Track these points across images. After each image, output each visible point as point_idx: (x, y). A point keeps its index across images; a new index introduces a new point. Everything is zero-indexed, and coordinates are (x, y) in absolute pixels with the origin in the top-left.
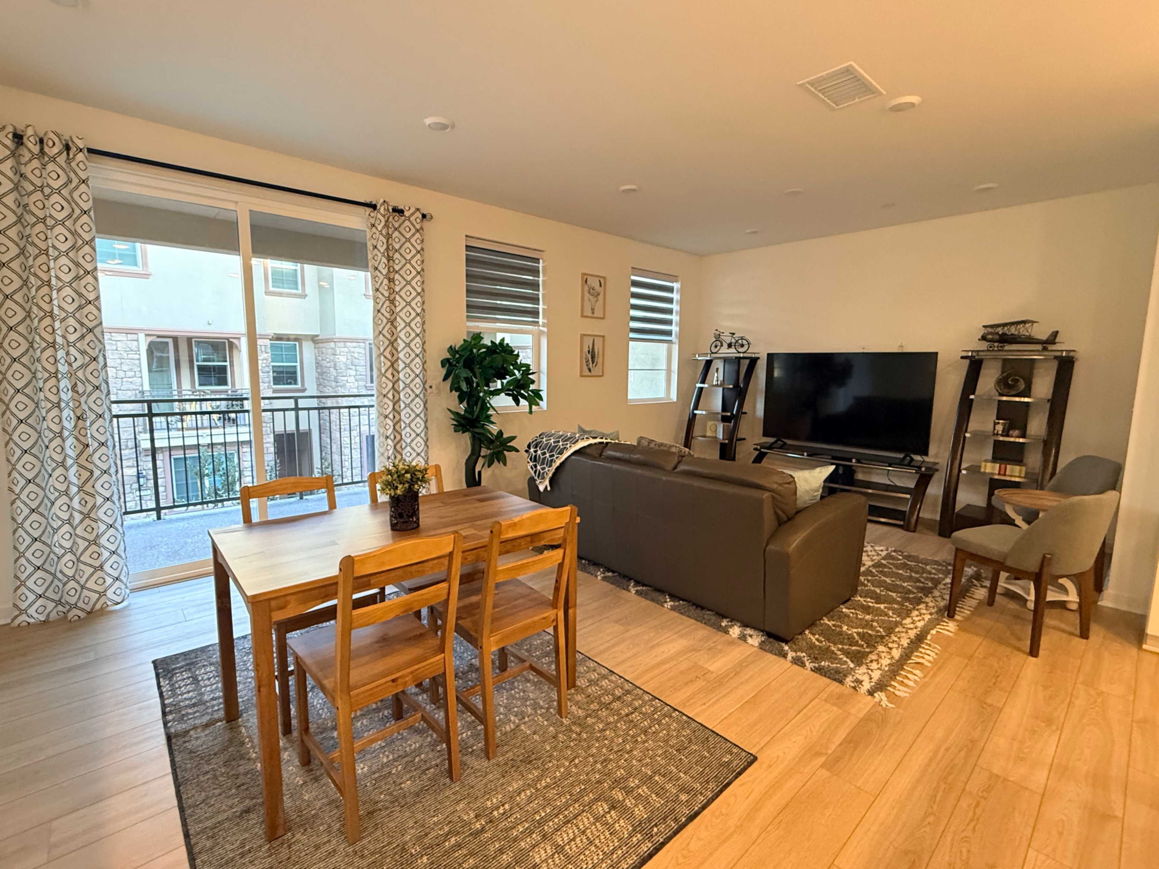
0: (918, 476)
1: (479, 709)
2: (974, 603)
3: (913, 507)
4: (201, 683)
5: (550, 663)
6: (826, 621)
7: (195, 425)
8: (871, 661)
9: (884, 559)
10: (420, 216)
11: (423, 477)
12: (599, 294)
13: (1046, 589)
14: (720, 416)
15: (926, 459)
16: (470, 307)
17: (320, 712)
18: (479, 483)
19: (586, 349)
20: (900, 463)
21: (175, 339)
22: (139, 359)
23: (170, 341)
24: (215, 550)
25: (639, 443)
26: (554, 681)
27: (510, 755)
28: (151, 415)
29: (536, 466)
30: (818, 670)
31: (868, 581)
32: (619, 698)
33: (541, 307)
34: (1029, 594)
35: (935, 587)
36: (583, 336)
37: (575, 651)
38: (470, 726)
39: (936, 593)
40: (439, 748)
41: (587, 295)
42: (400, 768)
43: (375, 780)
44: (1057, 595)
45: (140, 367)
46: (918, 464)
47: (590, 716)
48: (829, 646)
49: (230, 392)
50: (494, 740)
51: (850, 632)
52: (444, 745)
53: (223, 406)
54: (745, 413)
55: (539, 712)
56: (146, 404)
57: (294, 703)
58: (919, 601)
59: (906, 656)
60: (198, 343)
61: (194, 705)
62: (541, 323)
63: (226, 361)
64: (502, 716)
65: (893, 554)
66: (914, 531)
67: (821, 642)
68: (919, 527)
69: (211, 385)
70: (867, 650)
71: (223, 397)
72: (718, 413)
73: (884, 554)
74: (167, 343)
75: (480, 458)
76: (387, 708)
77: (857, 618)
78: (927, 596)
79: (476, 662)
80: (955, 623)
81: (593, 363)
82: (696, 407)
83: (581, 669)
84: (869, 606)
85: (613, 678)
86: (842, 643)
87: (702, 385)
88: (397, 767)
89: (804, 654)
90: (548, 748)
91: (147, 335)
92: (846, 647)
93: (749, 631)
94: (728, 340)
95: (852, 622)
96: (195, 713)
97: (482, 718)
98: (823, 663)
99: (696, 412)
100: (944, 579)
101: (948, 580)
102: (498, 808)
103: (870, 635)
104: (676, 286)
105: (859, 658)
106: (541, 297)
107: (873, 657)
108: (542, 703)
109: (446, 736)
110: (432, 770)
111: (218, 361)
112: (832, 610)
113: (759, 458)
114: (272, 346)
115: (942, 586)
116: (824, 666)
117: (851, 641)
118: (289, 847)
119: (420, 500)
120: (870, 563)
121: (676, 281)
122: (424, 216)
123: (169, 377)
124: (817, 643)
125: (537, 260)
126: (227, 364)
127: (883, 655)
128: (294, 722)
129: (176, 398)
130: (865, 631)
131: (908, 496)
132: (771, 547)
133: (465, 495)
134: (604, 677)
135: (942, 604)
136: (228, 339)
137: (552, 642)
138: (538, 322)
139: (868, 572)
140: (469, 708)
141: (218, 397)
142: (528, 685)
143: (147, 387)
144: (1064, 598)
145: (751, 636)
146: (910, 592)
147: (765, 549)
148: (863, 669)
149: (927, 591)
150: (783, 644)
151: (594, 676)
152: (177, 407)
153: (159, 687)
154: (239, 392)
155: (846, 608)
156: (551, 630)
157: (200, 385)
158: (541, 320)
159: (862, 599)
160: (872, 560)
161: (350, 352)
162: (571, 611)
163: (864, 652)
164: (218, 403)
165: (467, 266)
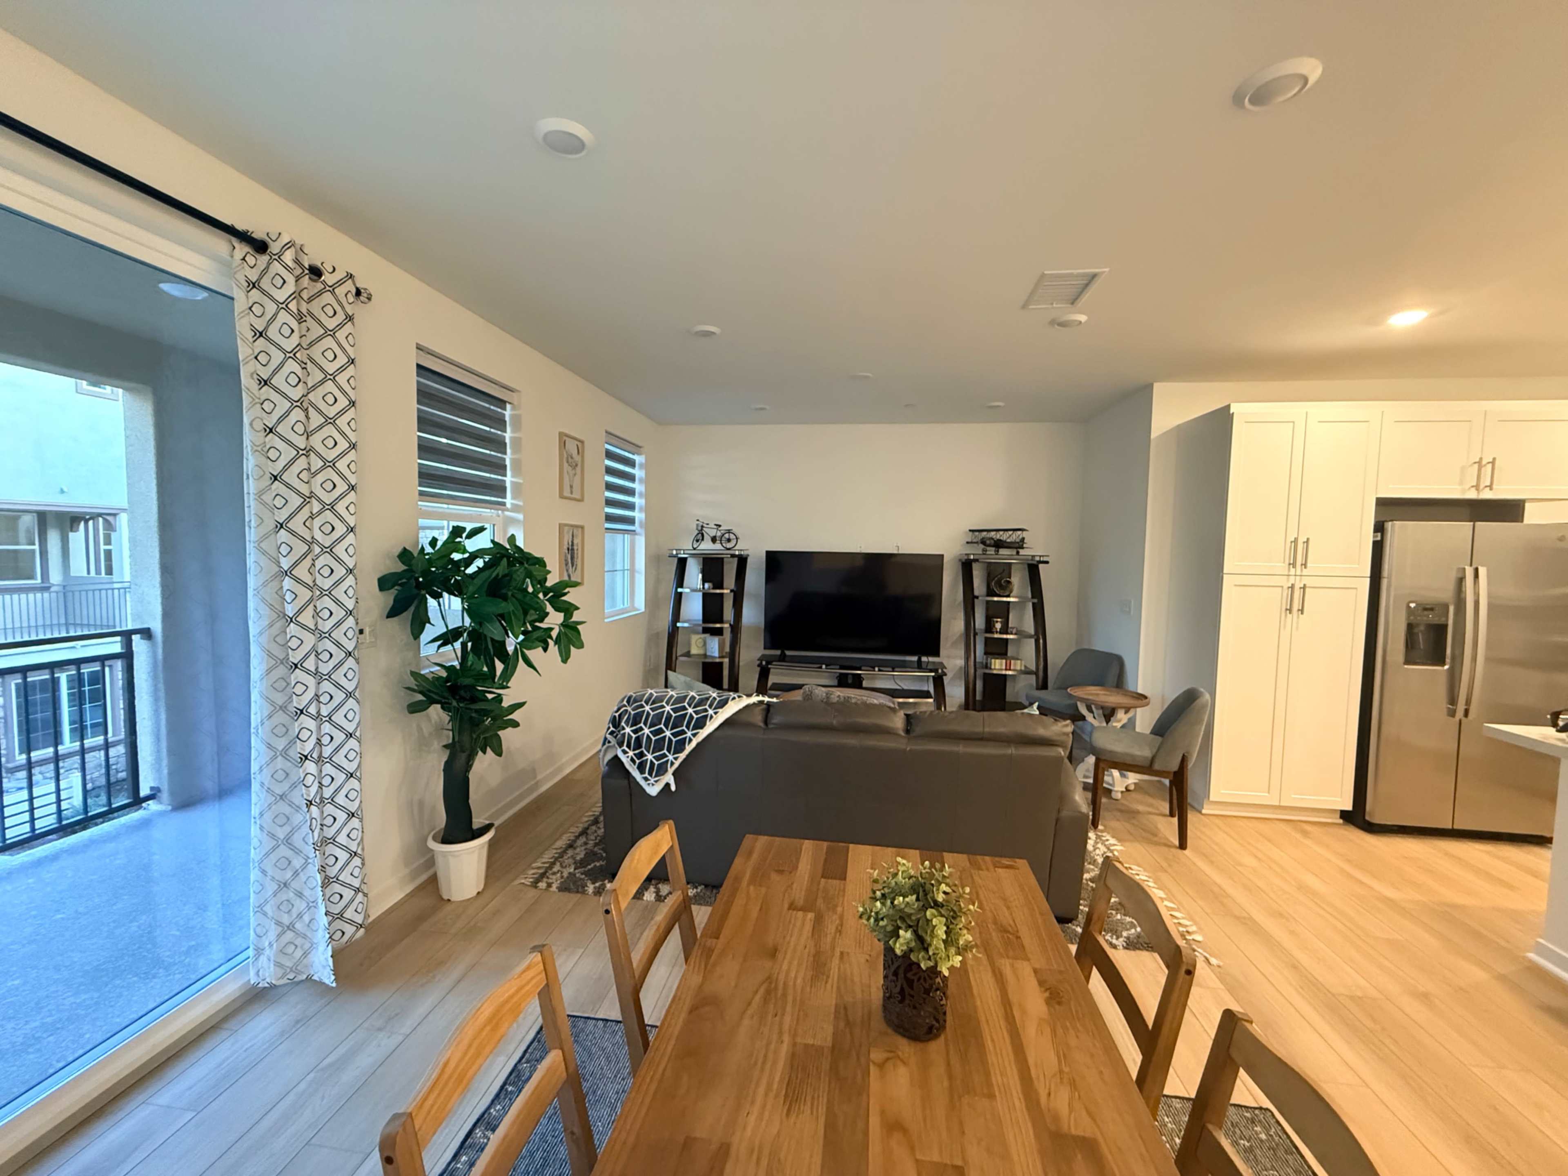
10: (354, 291)
12: (577, 465)
14: (701, 629)
16: (426, 477)
19: (566, 547)
33: (509, 479)
36: (561, 526)
41: (566, 465)
62: (508, 506)
72: (699, 625)
81: (573, 566)
87: (681, 590)
94: (713, 533)
99: (678, 624)
104: (638, 459)
106: (508, 463)
121: (638, 454)
122: (358, 293)
125: (502, 403)
138: (504, 504)
158: (509, 501)
165: (419, 402)
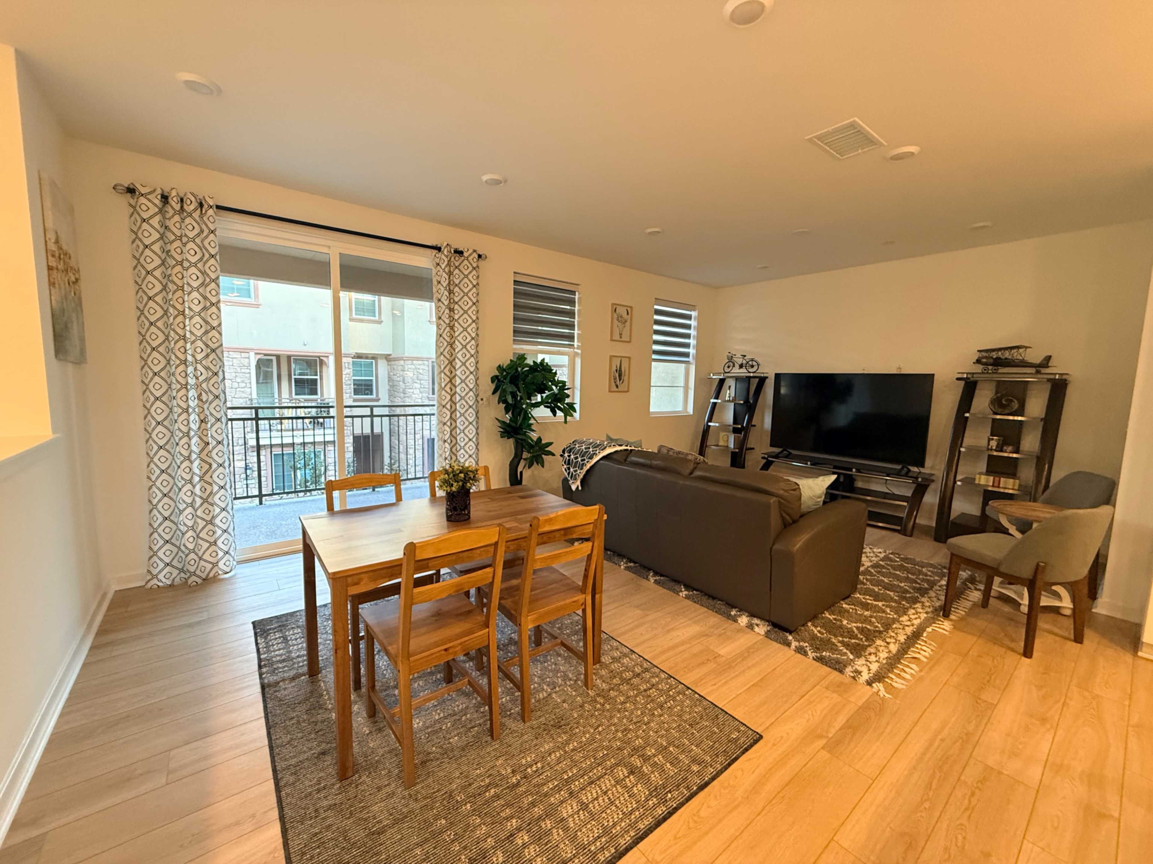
0: (914, 486)
1: (516, 678)
2: (969, 604)
3: (910, 514)
4: (290, 642)
5: (580, 640)
6: (827, 615)
7: (291, 428)
8: (870, 654)
9: (881, 560)
10: (477, 256)
11: (474, 477)
12: (626, 321)
13: (1040, 594)
14: (731, 428)
15: (923, 470)
16: (516, 332)
17: (385, 672)
18: (520, 482)
19: (614, 368)
20: (898, 474)
21: (278, 357)
22: (250, 373)
23: (274, 359)
24: (304, 533)
25: (659, 451)
26: (582, 657)
27: (542, 719)
28: (257, 419)
29: (569, 469)
30: (820, 660)
31: (867, 579)
32: (638, 675)
33: (576, 332)
34: (1022, 599)
35: (931, 588)
36: (612, 357)
37: (601, 631)
38: (509, 692)
39: (932, 594)
40: (482, 710)
41: (615, 321)
42: (449, 724)
43: (428, 733)
44: (1050, 600)
45: (250, 379)
46: (915, 475)
47: (613, 689)
48: (830, 638)
49: (319, 401)
50: (529, 706)
51: (849, 626)
52: (487, 708)
53: (313, 412)
54: (754, 426)
55: (568, 683)
56: (254, 410)
57: (364, 663)
58: (915, 601)
59: (904, 650)
60: (296, 360)
61: (284, 661)
62: (576, 346)
63: (317, 375)
64: (536, 685)
65: (891, 556)
66: (911, 536)
67: (823, 634)
68: (916, 533)
69: (304, 394)
70: (866, 643)
71: (313, 404)
72: (730, 426)
73: (882, 555)
74: (271, 360)
75: (522, 460)
76: (439, 672)
77: (856, 614)
78: (923, 596)
79: (515, 636)
80: (950, 623)
81: (620, 380)
82: (710, 420)
83: (605, 647)
84: (869, 604)
85: (634, 656)
86: (842, 636)
87: (715, 401)
88: (446, 724)
89: (807, 644)
90: (576, 715)
91: (256, 354)
92: (846, 640)
93: (756, 621)
94: (740, 361)
95: (852, 617)
96: (284, 667)
97: (519, 686)
98: (824, 654)
99: (710, 424)
100: (939, 581)
101: (944, 582)
102: (531, 766)
103: (869, 630)
104: (694, 314)
105: (858, 651)
106: (576, 323)
107: (872, 650)
108: (570, 676)
109: (488, 699)
110: (476, 728)
111: (311, 375)
112: (833, 605)
113: (767, 466)
114: (354, 363)
115: (937, 587)
116: (826, 656)
117: (851, 634)
118: (356, 787)
119: (471, 496)
120: (869, 564)
121: (694, 310)
122: (480, 256)
123: (272, 388)
124: (819, 635)
125: (573, 293)
126: (318, 377)
127: (881, 649)
128: (363, 680)
129: (277, 405)
130: (864, 625)
131: (905, 504)
132: (777, 546)
133: (509, 493)
134: (625, 655)
135: (938, 604)
136: (319, 357)
137: (581, 622)
138: (573, 345)
139: (867, 572)
140: (508, 676)
141: (310, 404)
142: (559, 658)
143: (254, 396)
144: (1057, 603)
145: (757, 625)
146: (907, 592)
147: (771, 549)
148: (861, 661)
149: (923, 592)
150: (788, 634)
151: (617, 654)
152: (277, 413)
153: (257, 644)
154: (326, 401)
155: (846, 604)
156: (580, 612)
157: (296, 394)
158: (576, 343)
159: (861, 597)
160: (871, 561)
161: (416, 368)
162: (597, 596)
163: (863, 645)
164: (310, 410)
165: (514, 297)
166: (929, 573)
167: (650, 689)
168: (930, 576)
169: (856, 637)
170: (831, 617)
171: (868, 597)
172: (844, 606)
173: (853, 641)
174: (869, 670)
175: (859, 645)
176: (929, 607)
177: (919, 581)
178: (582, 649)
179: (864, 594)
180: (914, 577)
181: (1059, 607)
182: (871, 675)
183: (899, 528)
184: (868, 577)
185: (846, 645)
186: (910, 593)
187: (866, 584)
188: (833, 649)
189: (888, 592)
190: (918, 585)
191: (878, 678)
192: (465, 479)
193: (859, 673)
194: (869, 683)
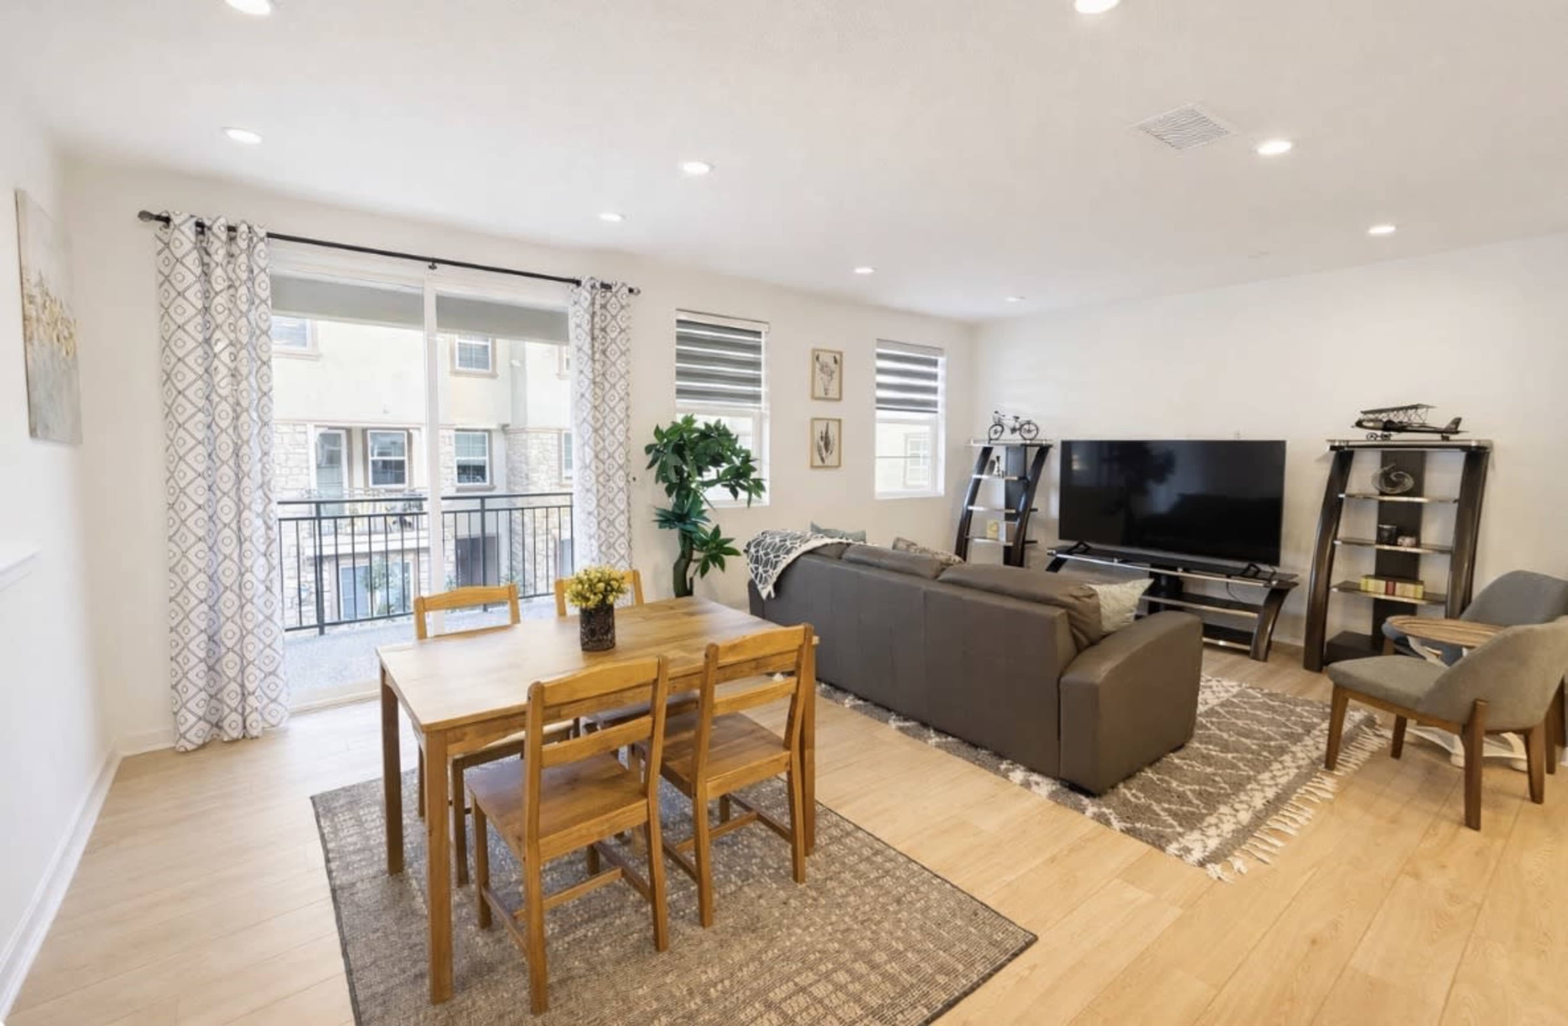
0: (1268, 590)
1: (692, 865)
2: (1363, 756)
3: (1262, 627)
4: (366, 825)
5: (783, 814)
6: (1150, 775)
7: (367, 529)
8: (1210, 825)
9: (1234, 696)
10: (627, 291)
11: (619, 587)
12: (833, 372)
13: (1482, 742)
14: (1003, 514)
15: (1277, 570)
16: (679, 390)
17: (503, 863)
18: (690, 593)
19: (818, 435)
20: (1243, 574)
21: (349, 431)
22: (307, 454)
23: (343, 433)
24: (384, 672)
25: (894, 547)
26: (789, 836)
27: (730, 921)
28: (319, 518)
29: (756, 569)
30: (1128, 831)
31: (1212, 723)
32: (868, 859)
33: (764, 391)
34: (1453, 747)
35: (1308, 732)
36: (815, 420)
37: (813, 802)
38: (681, 886)
39: (1308, 741)
40: (644, 910)
41: (819, 372)
42: (597, 930)
43: (568, 943)
44: (1501, 750)
45: (308, 461)
46: (1267, 576)
47: (831, 879)
48: (1151, 804)
49: (407, 492)
50: (711, 903)
51: (1181, 789)
52: (650, 907)
53: (399, 507)
54: (1036, 510)
55: (766, 872)
56: (313, 506)
57: (474, 852)
58: (1283, 750)
59: (1259, 820)
60: (374, 436)
61: (359, 851)
62: (763, 409)
63: (403, 455)
64: (721, 876)
65: (1250, 691)
66: (1265, 659)
67: (1139, 799)
68: (1271, 655)
69: (387, 483)
70: (1204, 811)
71: (400, 496)
72: (1000, 510)
73: (1235, 690)
74: (339, 435)
75: (692, 564)
76: (580, 861)
77: (1193, 771)
78: (1295, 744)
79: (689, 811)
80: (1335, 781)
81: (827, 451)
82: (972, 502)
83: (821, 823)
84: (1213, 757)
85: (860, 834)
86: (1170, 802)
87: (979, 476)
88: (594, 928)
89: (1111, 811)
90: (777, 914)
91: (317, 426)
92: (1174, 807)
93: (1035, 777)
95: (1185, 776)
96: (360, 861)
97: (696, 875)
98: (1138, 825)
99: (970, 508)
100: (1319, 725)
101: (1325, 725)
102: (715, 985)
103: (1210, 793)
104: (941, 358)
105: (1191, 821)
106: (763, 379)
107: (1212, 820)
108: (770, 862)
109: (651, 894)
110: (635, 935)
111: (395, 455)
112: (1158, 760)
113: (1056, 565)
114: (457, 437)
115: (1316, 732)
116: (1139, 829)
117: (1182, 798)
118: (469, 1015)
119: (616, 613)
120: (1216, 702)
122: (631, 291)
123: (340, 475)
124: (1133, 799)
126: (406, 458)
127: (1225, 818)
128: (472, 874)
129: (347, 498)
130: (1203, 787)
131: (1255, 615)
132: (1070, 677)
133: (672, 608)
134: (848, 834)
135: (1315, 754)
136: (407, 430)
137: (786, 790)
138: (760, 408)
139: (1211, 713)
140: (680, 863)
141: (393, 496)
142: (754, 839)
143: (314, 485)
144: (1506, 754)
145: (1037, 784)
146: (1270, 738)
147: (1059, 680)
148: (1196, 835)
149: (1296, 738)
150: (1082, 797)
151: (835, 832)
152: (347, 509)
153: (320, 827)
154: (418, 492)
155: (1179, 758)
156: (784, 776)
157: (375, 483)
158: (763, 405)
159: (1202, 747)
160: (1218, 698)
161: (542, 443)
162: (807, 753)
163: (1201, 814)
164: (393, 504)
165: (677, 344)
166: (1306, 714)
167: (884, 877)
168: (1307, 718)
169: (1190, 803)
170: (1155, 777)
171: (1211, 747)
172: (1177, 761)
173: (1185, 808)
174: (1206, 847)
175: (1193, 813)
176: (1303, 759)
177: (1289, 724)
178: (789, 827)
179: (1206, 743)
180: (1283, 719)
181: (1509, 759)
182: (1207, 854)
183: (1247, 648)
184: (1214, 720)
185: (1174, 815)
186: (1276, 740)
187: (1209, 729)
188: (1155, 818)
189: (1243, 740)
190: (1289, 730)
191: (1217, 857)
192: (606, 590)
193: (1188, 850)
194: (1202, 864)
